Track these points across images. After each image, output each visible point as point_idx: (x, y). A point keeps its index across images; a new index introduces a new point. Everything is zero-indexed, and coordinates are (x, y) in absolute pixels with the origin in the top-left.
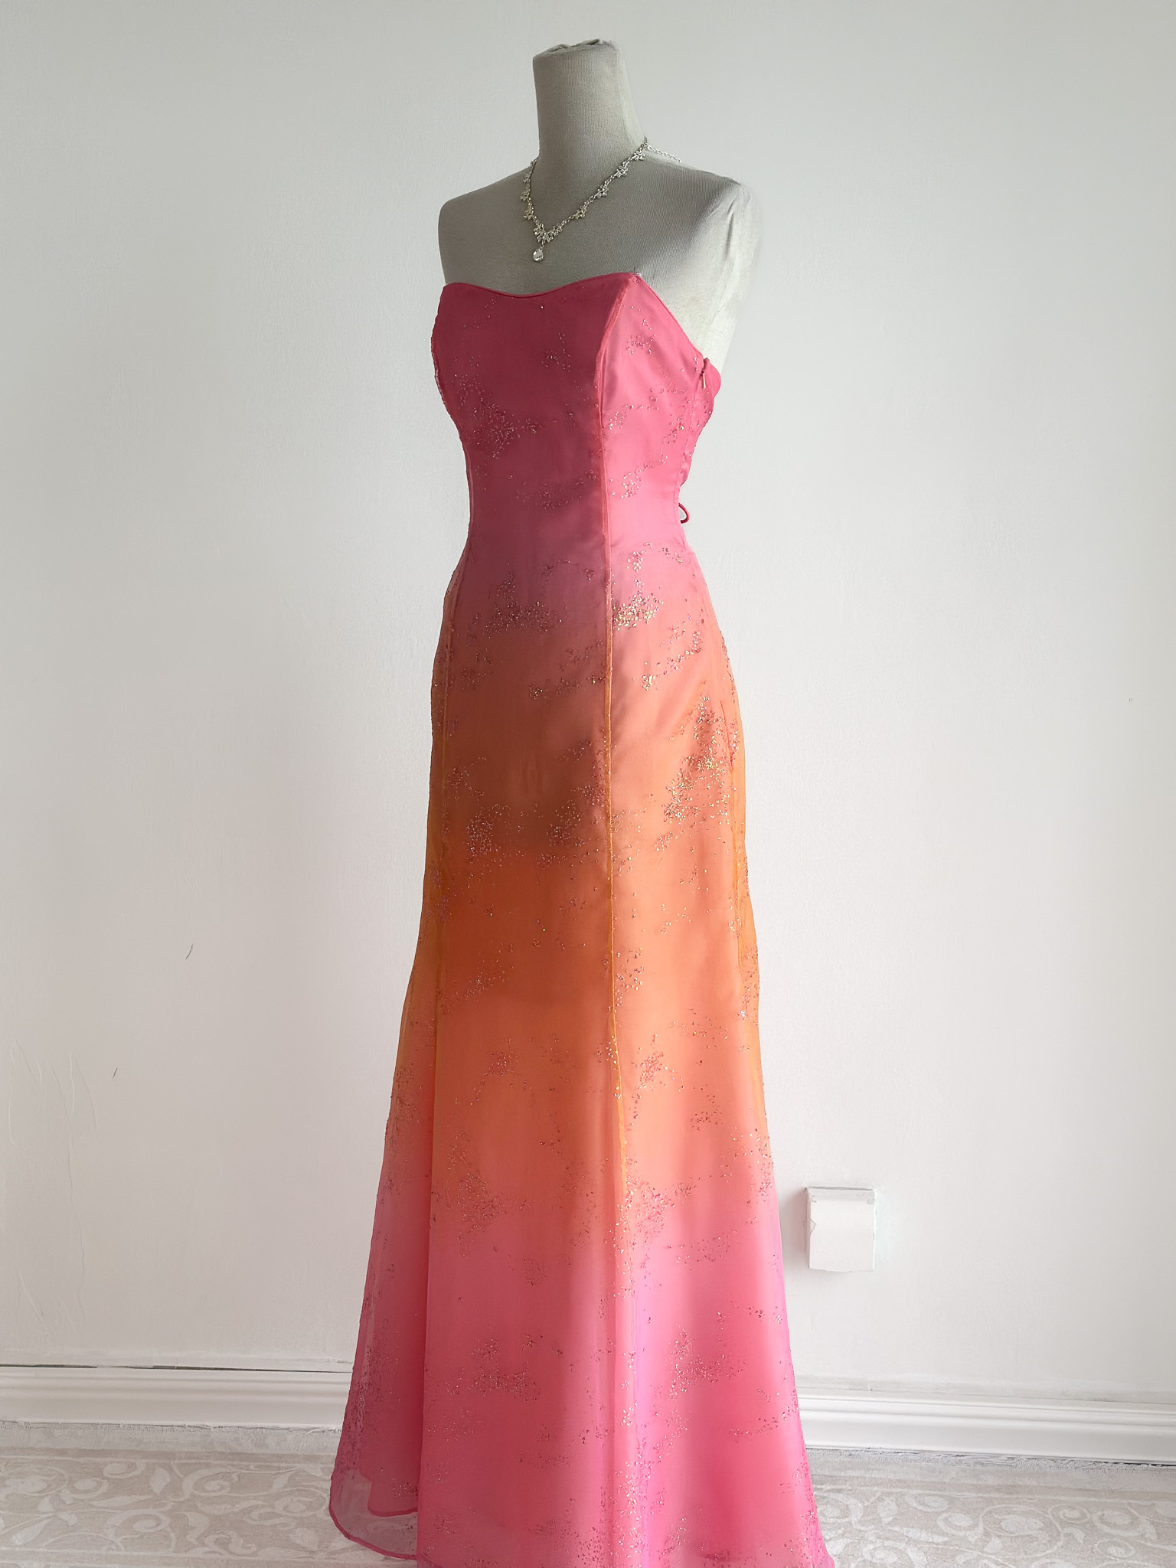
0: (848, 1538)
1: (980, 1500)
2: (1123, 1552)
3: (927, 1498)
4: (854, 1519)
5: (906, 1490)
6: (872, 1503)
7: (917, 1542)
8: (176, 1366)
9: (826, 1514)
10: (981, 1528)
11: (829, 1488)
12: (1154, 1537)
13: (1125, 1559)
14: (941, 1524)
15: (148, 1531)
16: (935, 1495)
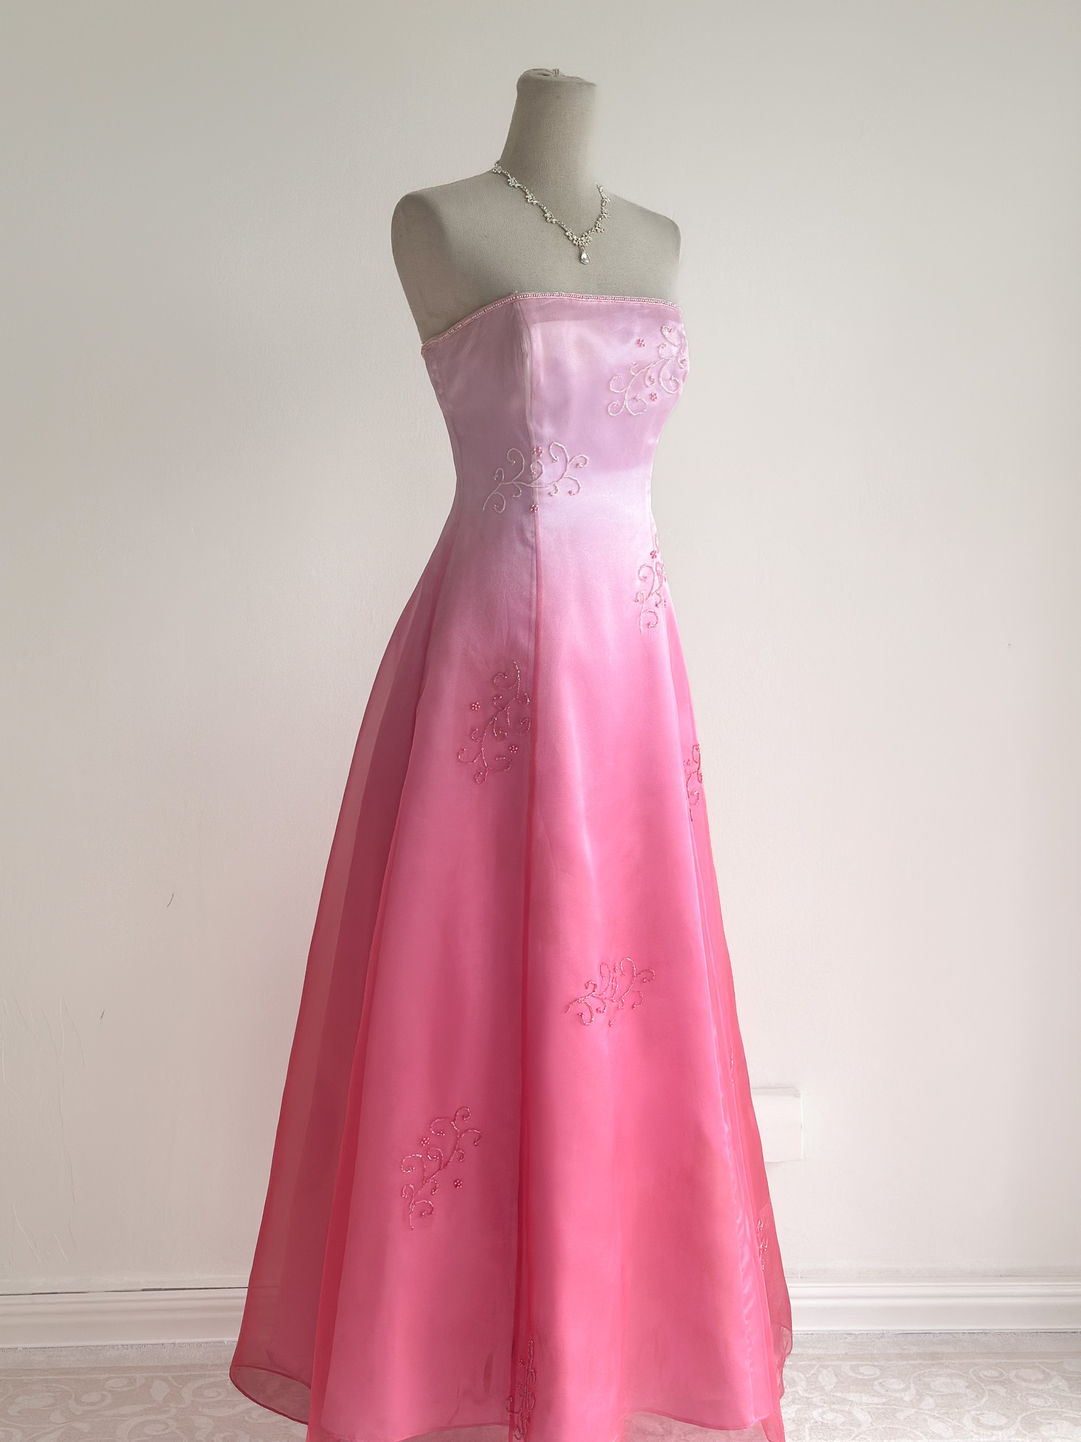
1: (908, 1366)
2: (1040, 1402)
3: (862, 1370)
5: (840, 1362)
7: (857, 1404)
8: (163, 1287)
10: (913, 1390)
12: (1067, 1389)
13: (1044, 1407)
16: (868, 1365)
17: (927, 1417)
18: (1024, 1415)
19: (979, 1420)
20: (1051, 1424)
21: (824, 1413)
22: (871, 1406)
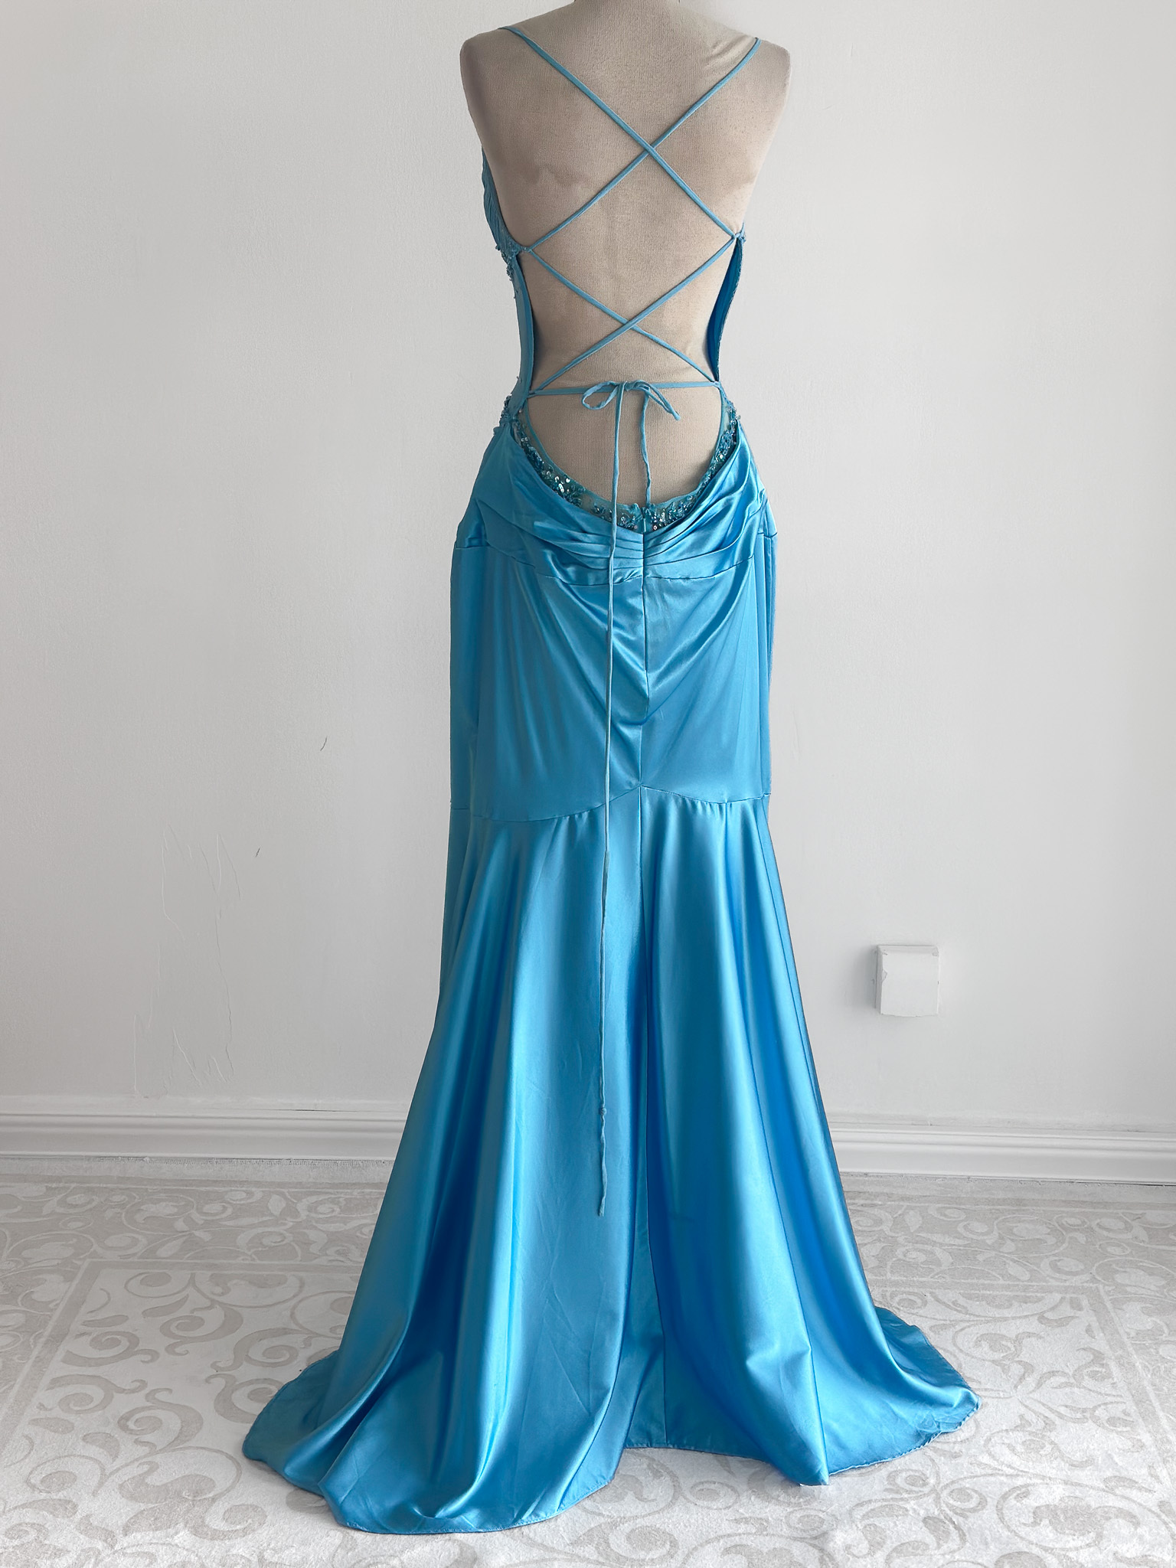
0: (883, 1242)
1: (993, 1211)
2: (1117, 1251)
3: (948, 1212)
4: (886, 1228)
5: (927, 1204)
6: (900, 1215)
7: (941, 1245)
9: (861, 1223)
10: (996, 1233)
11: (862, 1202)
12: (1147, 1240)
13: (1122, 1256)
14: (960, 1229)
15: (273, 1244)
16: (952, 1208)
17: (1007, 1261)
18: (1101, 1262)
19: (1056, 1265)
20: (1125, 1272)
21: (908, 1251)
22: (954, 1247)
